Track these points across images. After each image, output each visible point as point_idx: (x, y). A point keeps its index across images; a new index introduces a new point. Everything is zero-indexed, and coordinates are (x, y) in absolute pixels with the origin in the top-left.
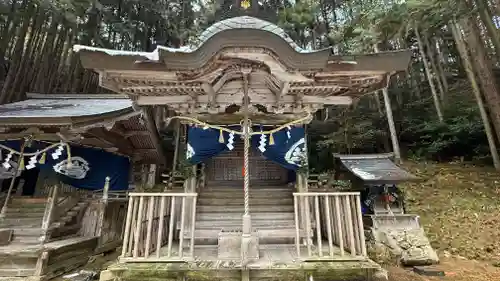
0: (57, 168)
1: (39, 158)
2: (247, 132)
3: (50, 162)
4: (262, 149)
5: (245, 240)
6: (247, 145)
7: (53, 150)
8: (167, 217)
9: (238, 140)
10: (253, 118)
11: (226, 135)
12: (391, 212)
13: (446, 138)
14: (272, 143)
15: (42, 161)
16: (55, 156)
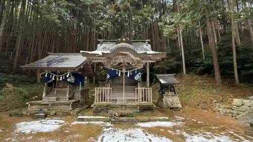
0: (68, 80)
1: (62, 77)
2: (124, 71)
3: (66, 78)
4: (128, 76)
5: (124, 98)
6: (124, 75)
7: (67, 75)
8: (102, 94)
9: (122, 73)
10: (126, 67)
11: (118, 72)
12: (170, 93)
13: (204, 66)
14: (131, 74)
15: (64, 78)
16: (67, 76)
